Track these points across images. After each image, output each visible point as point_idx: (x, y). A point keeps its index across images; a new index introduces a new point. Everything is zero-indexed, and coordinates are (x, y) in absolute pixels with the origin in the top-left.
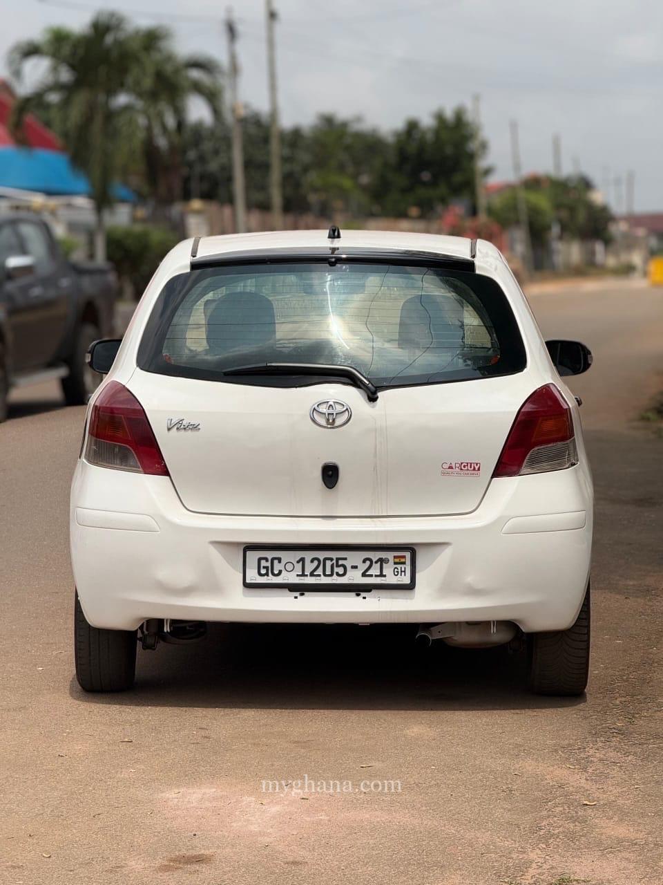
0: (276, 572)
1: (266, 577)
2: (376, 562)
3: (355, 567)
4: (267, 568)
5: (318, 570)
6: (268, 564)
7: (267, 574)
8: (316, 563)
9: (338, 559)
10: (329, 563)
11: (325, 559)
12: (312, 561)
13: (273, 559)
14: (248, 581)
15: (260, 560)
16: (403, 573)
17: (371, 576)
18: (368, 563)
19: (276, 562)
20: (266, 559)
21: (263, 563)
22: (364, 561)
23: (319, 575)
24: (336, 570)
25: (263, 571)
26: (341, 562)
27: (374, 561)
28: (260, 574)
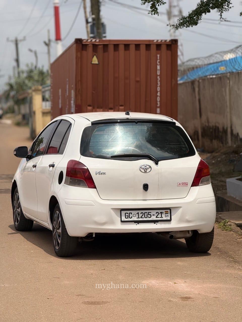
0: (131, 217)
1: (127, 219)
2: (160, 213)
3: (154, 215)
4: (128, 216)
5: (143, 216)
6: (128, 215)
7: (128, 218)
8: (142, 214)
9: (148, 213)
10: (146, 214)
11: (145, 213)
12: (141, 213)
13: (129, 213)
14: (122, 220)
15: (125, 213)
16: (168, 216)
17: (159, 217)
18: (157, 213)
19: (130, 214)
20: (128, 213)
21: (127, 215)
22: (156, 213)
23: (143, 218)
24: (148, 216)
25: (127, 217)
26: (149, 214)
27: (159, 213)
28: (126, 218)
